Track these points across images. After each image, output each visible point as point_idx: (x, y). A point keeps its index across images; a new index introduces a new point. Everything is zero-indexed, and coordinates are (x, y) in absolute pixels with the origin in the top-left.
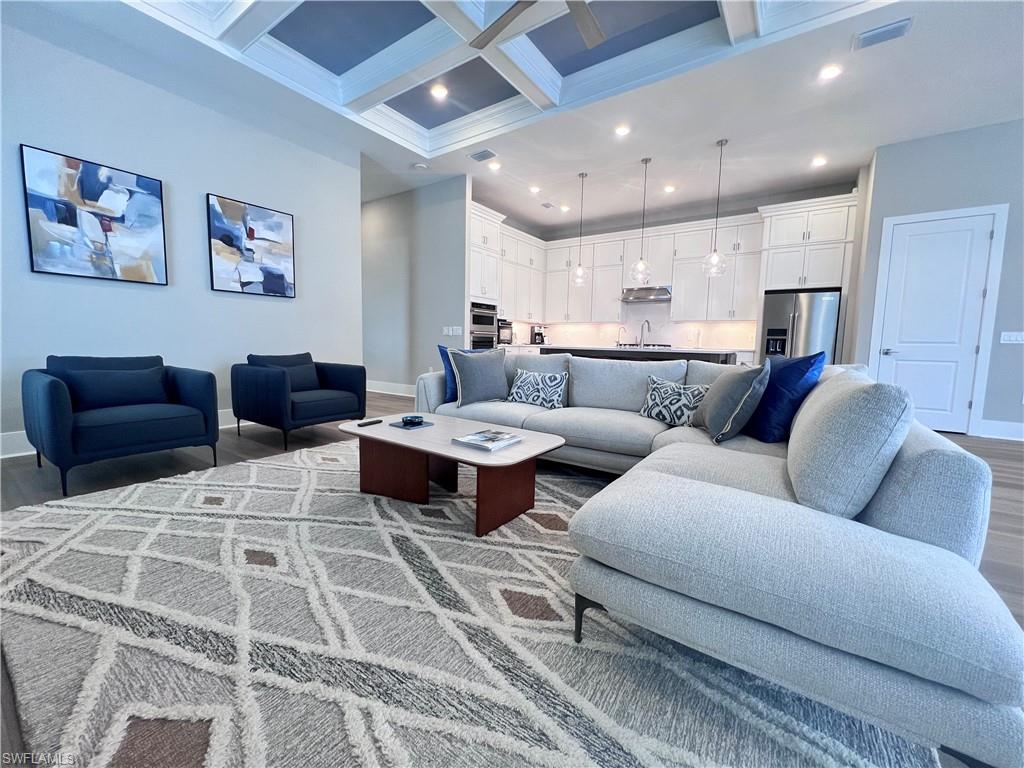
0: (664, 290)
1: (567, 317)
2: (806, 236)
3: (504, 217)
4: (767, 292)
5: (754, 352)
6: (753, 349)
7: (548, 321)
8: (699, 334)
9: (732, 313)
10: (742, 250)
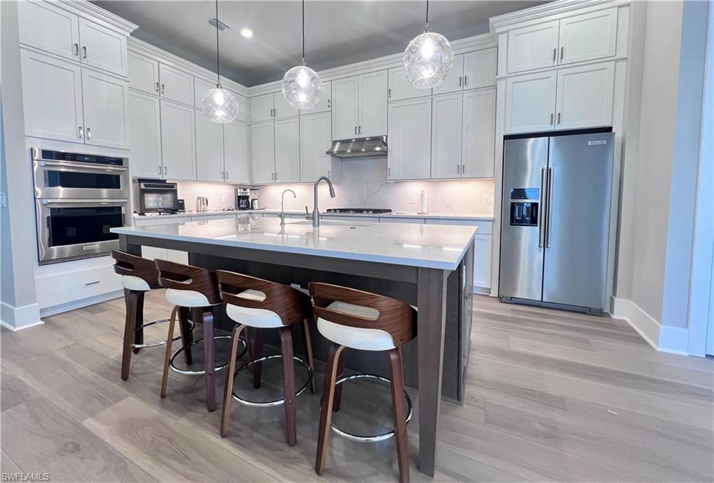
0: (377, 140)
1: (275, 176)
2: (558, 54)
3: (136, 27)
4: (506, 138)
5: (493, 221)
6: (491, 216)
7: (256, 182)
8: (422, 195)
9: (461, 169)
10: (470, 85)
